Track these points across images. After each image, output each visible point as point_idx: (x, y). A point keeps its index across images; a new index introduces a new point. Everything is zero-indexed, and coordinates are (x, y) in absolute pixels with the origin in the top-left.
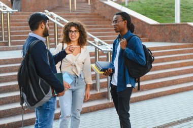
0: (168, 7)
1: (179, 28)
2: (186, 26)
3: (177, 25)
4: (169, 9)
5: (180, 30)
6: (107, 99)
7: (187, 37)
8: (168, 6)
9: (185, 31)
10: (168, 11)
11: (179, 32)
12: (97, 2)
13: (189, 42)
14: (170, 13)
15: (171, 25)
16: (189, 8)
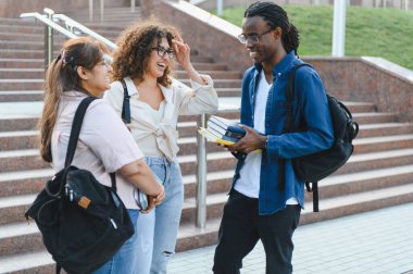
0: (312, 24)
1: (342, 67)
2: (357, 65)
3: (337, 61)
4: (313, 27)
5: (344, 74)
6: (193, 226)
7: (360, 89)
8: (311, 20)
9: (356, 76)
10: (312, 31)
11: (341, 77)
12: (155, 3)
13: (364, 100)
14: (317, 35)
15: (325, 61)
16: (358, 28)
